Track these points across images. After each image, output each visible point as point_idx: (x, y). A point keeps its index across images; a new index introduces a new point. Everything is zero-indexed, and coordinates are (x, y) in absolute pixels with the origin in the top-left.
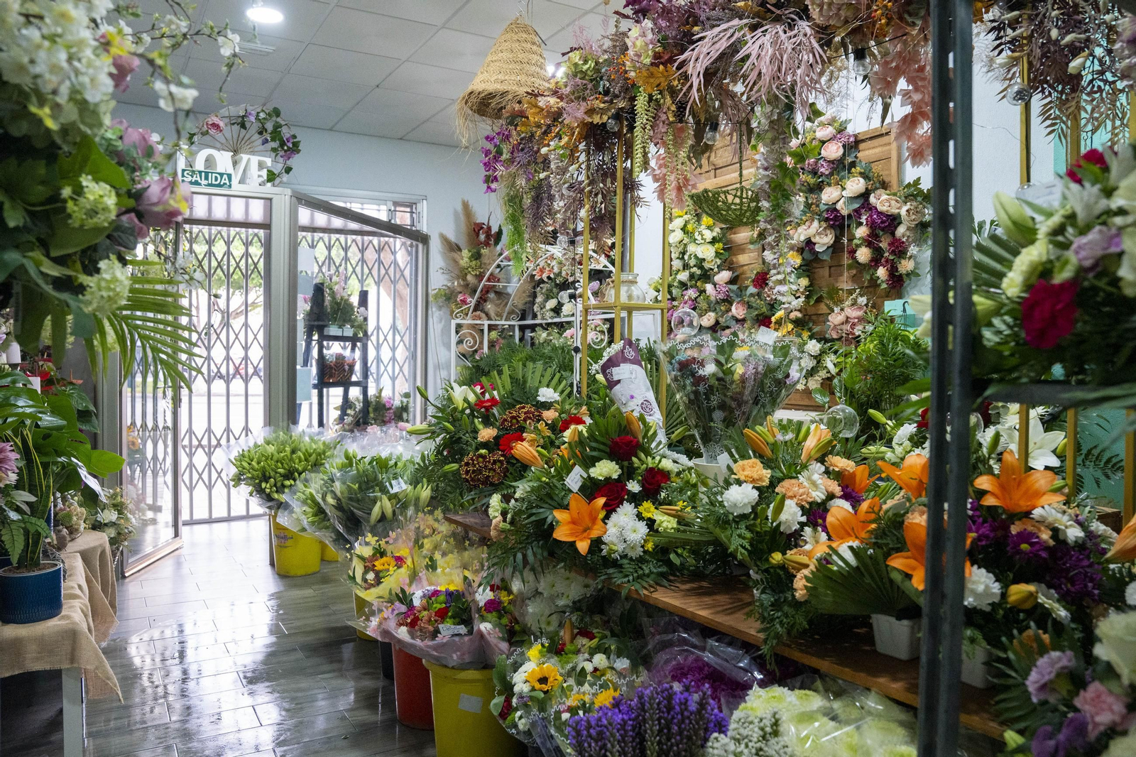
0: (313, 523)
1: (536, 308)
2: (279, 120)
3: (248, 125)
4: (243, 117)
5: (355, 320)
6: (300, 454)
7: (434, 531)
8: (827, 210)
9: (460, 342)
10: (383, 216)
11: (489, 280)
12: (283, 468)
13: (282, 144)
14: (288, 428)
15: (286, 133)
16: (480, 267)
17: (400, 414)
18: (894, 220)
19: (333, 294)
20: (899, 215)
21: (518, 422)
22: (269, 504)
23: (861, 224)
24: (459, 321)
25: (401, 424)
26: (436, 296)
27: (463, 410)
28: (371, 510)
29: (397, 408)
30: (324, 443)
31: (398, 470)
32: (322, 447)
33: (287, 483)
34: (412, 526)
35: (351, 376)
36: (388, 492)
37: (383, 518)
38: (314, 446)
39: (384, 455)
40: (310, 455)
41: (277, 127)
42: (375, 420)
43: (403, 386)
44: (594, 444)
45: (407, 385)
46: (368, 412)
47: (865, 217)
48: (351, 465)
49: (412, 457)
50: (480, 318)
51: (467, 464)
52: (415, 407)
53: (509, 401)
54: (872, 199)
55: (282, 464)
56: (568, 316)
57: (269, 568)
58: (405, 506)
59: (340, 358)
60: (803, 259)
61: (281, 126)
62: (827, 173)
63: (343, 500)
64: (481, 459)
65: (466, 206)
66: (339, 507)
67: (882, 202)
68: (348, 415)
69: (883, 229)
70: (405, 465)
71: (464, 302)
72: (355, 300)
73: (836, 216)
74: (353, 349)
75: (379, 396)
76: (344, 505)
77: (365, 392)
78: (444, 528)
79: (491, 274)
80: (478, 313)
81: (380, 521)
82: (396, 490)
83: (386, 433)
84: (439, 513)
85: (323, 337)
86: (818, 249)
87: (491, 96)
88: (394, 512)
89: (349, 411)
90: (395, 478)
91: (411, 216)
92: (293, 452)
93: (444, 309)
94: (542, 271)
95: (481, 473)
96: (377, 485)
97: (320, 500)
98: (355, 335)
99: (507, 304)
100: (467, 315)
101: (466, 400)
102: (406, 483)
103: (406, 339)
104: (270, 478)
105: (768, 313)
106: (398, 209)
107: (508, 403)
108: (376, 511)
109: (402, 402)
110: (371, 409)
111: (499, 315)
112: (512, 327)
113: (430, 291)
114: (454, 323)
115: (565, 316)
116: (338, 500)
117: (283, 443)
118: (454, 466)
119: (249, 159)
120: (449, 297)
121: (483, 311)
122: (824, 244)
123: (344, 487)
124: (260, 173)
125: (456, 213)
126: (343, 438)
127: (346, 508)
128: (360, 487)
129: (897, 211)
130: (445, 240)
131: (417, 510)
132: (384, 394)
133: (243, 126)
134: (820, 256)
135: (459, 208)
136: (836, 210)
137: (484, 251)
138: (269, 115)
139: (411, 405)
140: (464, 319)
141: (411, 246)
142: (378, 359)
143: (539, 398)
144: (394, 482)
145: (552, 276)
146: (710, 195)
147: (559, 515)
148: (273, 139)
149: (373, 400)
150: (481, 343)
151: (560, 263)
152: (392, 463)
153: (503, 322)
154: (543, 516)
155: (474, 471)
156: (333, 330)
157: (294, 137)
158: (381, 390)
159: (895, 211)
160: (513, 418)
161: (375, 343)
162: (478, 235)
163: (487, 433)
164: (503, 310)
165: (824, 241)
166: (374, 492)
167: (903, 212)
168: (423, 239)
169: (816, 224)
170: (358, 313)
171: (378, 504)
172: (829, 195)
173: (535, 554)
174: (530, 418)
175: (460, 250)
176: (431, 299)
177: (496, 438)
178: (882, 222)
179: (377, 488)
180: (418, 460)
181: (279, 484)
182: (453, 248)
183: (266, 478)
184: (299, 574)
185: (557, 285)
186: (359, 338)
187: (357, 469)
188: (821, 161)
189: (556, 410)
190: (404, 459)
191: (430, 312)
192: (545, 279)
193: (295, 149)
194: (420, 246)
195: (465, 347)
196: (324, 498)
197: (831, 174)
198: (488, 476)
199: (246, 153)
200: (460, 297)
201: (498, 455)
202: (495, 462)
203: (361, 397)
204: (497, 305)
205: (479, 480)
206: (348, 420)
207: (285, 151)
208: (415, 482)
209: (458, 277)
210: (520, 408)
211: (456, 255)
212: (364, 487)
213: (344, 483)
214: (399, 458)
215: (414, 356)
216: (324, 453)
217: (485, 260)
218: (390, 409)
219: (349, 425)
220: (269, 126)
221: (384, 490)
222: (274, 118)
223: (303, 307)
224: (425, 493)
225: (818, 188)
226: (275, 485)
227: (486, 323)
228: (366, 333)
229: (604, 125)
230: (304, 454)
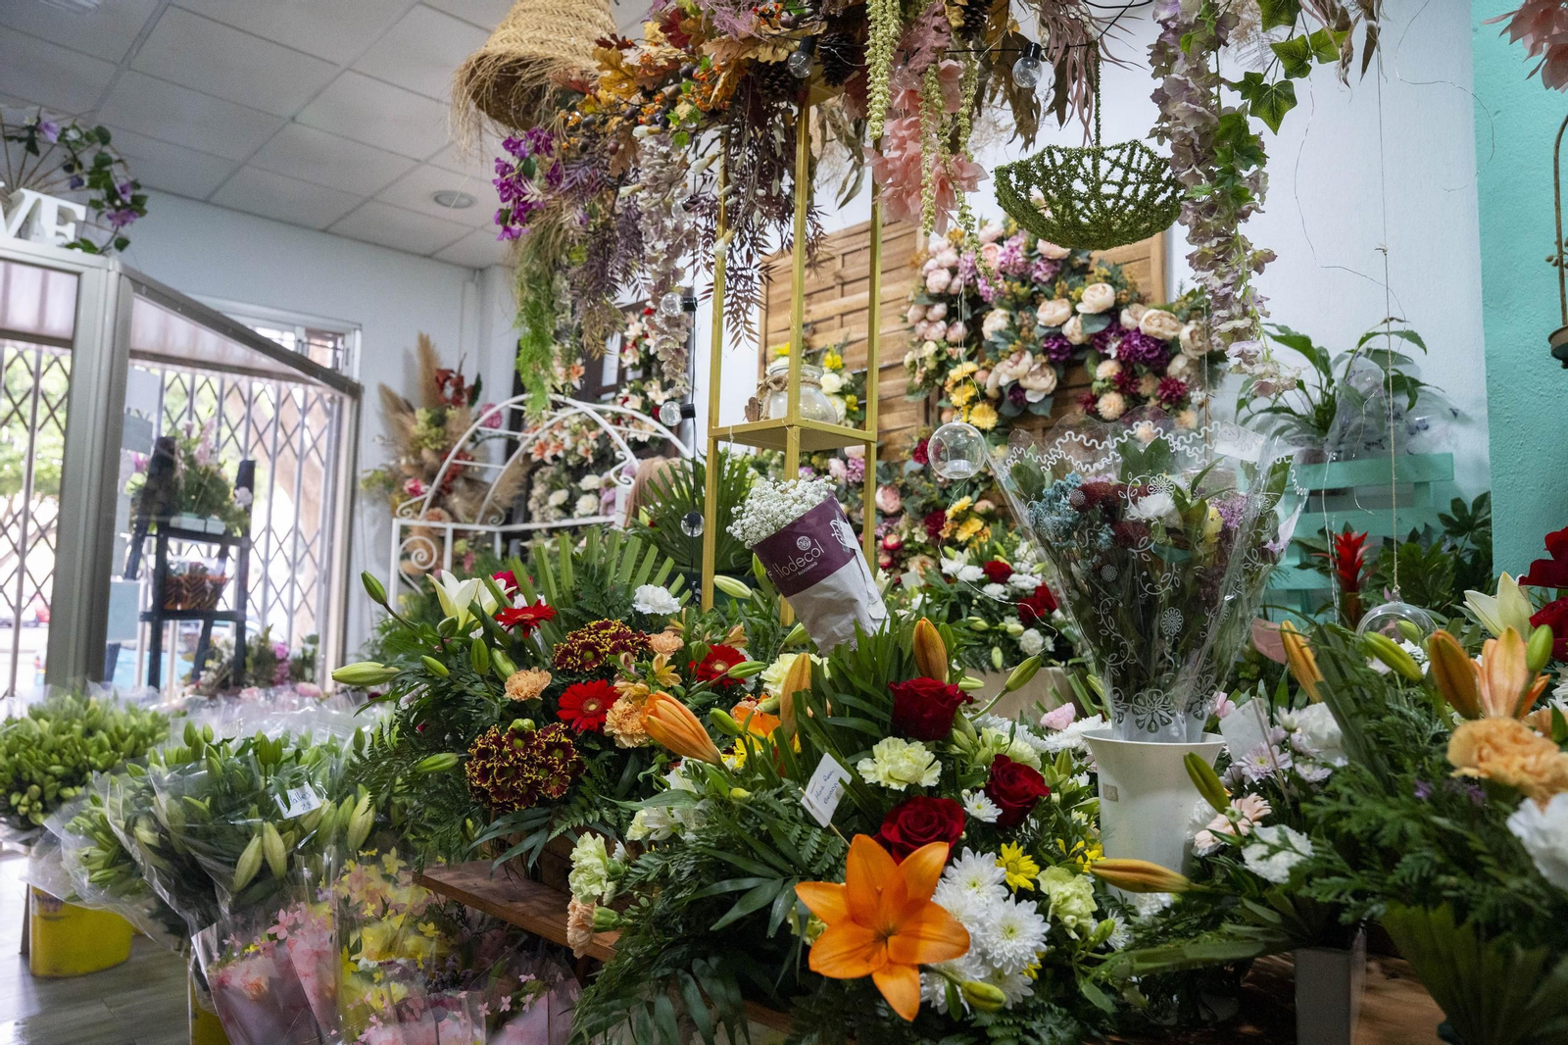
0: (101, 883)
1: (532, 505)
2: (106, 149)
3: (42, 148)
4: (32, 129)
5: (229, 508)
6: (102, 735)
7: (386, 907)
8: (1047, 337)
9: (405, 556)
10: (288, 341)
11: (457, 457)
12: (63, 763)
13: (112, 195)
14: (85, 691)
15: (119, 176)
16: (444, 439)
17: (302, 668)
18: (1167, 349)
19: (191, 461)
20: (1176, 340)
21: (597, 656)
22: (25, 836)
23: (1108, 357)
24: (406, 521)
25: (303, 686)
26: (369, 482)
27: (469, 628)
28: (237, 856)
29: (296, 661)
30: (155, 717)
31: (303, 767)
32: (149, 723)
33: (69, 792)
34: (330, 892)
35: (216, 602)
36: (279, 814)
37: (265, 870)
38: (134, 721)
39: (273, 734)
40: (123, 738)
41: (102, 162)
42: (256, 679)
43: (306, 626)
44: (846, 699)
45: (313, 624)
46: (244, 665)
47: (1115, 345)
48: (196, 755)
49: (333, 739)
50: (440, 519)
51: (484, 754)
52: (325, 660)
53: (572, 611)
54: (1126, 318)
55: (61, 756)
56: (585, 516)
57: (16, 964)
58: (315, 847)
59: (197, 574)
60: (1000, 416)
61: (109, 161)
62: (1045, 279)
63: (173, 833)
64: (519, 742)
65: (425, 344)
66: (164, 850)
67: (1144, 319)
68: (208, 669)
69: (1147, 362)
70: (318, 757)
71: (415, 492)
72: (230, 472)
73: (1061, 346)
74: (223, 555)
75: (265, 639)
76: (175, 843)
77: (241, 631)
78: (407, 895)
79: (462, 450)
80: (438, 510)
81: (256, 880)
82: (297, 810)
83: (274, 700)
84: (392, 861)
85: (166, 531)
86: (1031, 397)
87: (522, 63)
88: (290, 860)
89: (210, 663)
90: (297, 784)
91: (335, 354)
92: (89, 732)
93: (380, 504)
94: (543, 448)
95: (518, 776)
96: (254, 801)
97: (121, 835)
98: (228, 533)
99: (483, 498)
100: (418, 512)
101: (473, 608)
102: (319, 794)
103: (316, 550)
104: (31, 782)
105: (941, 503)
106: (313, 341)
107: (567, 617)
108: (249, 857)
109: (304, 651)
110: (249, 661)
111: (472, 516)
112: (490, 535)
113: (359, 474)
114: (396, 524)
115: (581, 516)
116: (164, 831)
117: (70, 717)
118: (447, 759)
119: (38, 202)
120: (390, 482)
121: (443, 507)
122: (1040, 391)
123: (177, 806)
124: (61, 229)
125: (407, 356)
126: (194, 705)
127: (179, 851)
128: (213, 806)
129: (1173, 334)
130: (386, 392)
131: (344, 854)
132: (272, 636)
133: (32, 147)
134: (1031, 409)
135: (413, 346)
136: (1061, 336)
137: (452, 413)
138: (88, 137)
139: (320, 655)
140: (413, 518)
141: (332, 400)
142: (266, 581)
143: (639, 607)
144: (292, 794)
145: (561, 454)
146: (1059, 159)
147: (812, 897)
148: (94, 185)
149: (254, 644)
150: (441, 558)
151: (575, 434)
152: (288, 751)
153: (475, 527)
154: (758, 901)
155: (502, 771)
156: (188, 521)
157: (136, 185)
158: (269, 629)
159: (1170, 334)
160: (587, 647)
161: (259, 606)
162: (442, 387)
163: (525, 683)
164: (478, 507)
165: (1040, 384)
166: (246, 815)
167: (1185, 333)
168: (354, 391)
169: (1028, 357)
170: (237, 497)
171: (255, 842)
172: (1051, 312)
173: (708, 1000)
174: (625, 648)
175: (412, 410)
176: (361, 486)
177: (548, 693)
178: (1149, 351)
179: (254, 808)
180: (347, 746)
181: (50, 796)
182: (399, 406)
183: (20, 785)
184: (80, 971)
185: (568, 468)
186: (234, 536)
187: (210, 766)
188: (1037, 261)
189: (677, 633)
190: (315, 744)
191: (357, 507)
192: (548, 460)
193: (137, 207)
194: (347, 402)
195: (414, 563)
196: (129, 829)
197: (1052, 282)
198: (537, 783)
199: (32, 188)
200: (409, 484)
201: (557, 734)
202: (551, 748)
203: (233, 640)
204: (470, 500)
205: (513, 791)
206: (206, 677)
207: (118, 209)
208: (339, 792)
209: (407, 453)
210: (599, 628)
211: (405, 419)
212: (223, 804)
213: (176, 796)
214: (304, 742)
215: (327, 579)
216: (152, 733)
217: (452, 426)
218: (283, 660)
219: (208, 686)
220: (88, 158)
221: (269, 812)
222: (98, 146)
223: (132, 480)
224: (361, 813)
225: (1033, 302)
226: (41, 798)
227: (450, 527)
228: (246, 532)
229: (781, 66)
230: (111, 737)
